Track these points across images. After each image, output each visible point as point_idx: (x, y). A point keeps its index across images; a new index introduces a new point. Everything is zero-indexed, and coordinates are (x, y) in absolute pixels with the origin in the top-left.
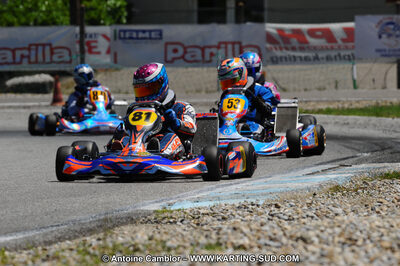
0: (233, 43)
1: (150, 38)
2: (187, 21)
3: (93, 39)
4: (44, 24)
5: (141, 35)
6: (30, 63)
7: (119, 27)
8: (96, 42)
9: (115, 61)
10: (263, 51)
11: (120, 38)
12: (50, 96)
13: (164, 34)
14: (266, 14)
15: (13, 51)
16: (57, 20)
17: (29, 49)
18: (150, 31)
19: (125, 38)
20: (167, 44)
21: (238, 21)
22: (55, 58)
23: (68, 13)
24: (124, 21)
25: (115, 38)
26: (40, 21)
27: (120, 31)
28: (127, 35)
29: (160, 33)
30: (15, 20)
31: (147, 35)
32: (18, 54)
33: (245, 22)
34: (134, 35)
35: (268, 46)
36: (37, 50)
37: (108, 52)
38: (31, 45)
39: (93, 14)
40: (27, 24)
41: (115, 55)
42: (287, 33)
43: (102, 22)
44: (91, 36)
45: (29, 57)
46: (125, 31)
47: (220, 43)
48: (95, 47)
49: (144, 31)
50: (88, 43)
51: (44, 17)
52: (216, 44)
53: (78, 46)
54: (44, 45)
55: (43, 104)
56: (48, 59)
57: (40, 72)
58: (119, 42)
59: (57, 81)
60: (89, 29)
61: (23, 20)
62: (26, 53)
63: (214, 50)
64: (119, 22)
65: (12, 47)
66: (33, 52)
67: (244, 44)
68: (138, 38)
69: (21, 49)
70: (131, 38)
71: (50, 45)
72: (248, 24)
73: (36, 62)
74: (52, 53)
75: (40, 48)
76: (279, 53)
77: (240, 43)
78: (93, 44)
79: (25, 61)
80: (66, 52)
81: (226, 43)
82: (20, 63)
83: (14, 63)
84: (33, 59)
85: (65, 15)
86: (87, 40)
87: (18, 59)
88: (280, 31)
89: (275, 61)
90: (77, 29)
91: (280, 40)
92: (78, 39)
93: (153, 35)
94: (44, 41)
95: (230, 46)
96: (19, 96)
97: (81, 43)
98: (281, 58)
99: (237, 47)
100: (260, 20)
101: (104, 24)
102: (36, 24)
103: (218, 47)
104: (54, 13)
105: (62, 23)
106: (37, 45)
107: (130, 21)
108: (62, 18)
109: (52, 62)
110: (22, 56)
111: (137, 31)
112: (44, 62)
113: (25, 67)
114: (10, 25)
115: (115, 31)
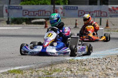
0: (99, 11)
1: (74, 9)
2: (86, 4)
3: (57, 9)
4: (43, 4)
5: (72, 8)
6: (39, 15)
7: (65, 6)
8: (58, 10)
9: (64, 16)
10: (108, 14)
11: (65, 9)
12: (44, 25)
13: (79, 8)
14: (109, 3)
15: (34, 12)
16: (47, 3)
17: (38, 12)
18: (74, 7)
19: (67, 9)
20: (79, 11)
21: (101, 5)
22: (46, 14)
23: (50, 1)
24: (67, 4)
25: (64, 9)
26: (42, 3)
27: (66, 7)
28: (68, 8)
29: (77, 8)
30: (35, 3)
31: (73, 8)
32: (35, 13)
33: (102, 5)
34: (70, 8)
35: (109, 12)
36: (41, 12)
37: (62, 13)
38: (39, 10)
39: (58, 2)
40: (38, 4)
41: (64, 14)
42: (115, 8)
43: (60, 4)
44: (57, 8)
45: (38, 14)
46: (67, 7)
47: (95, 11)
48: (58, 11)
49: (72, 7)
50: (56, 10)
51: (43, 2)
52: (94, 11)
53: (53, 11)
54: (43, 11)
55: (42, 28)
56: (44, 15)
57: (41, 18)
58: (65, 10)
59: (46, 21)
60: (56, 6)
61: (37, 3)
62: (37, 13)
63: (93, 13)
64: (65, 4)
65: (33, 11)
66: (40, 13)
67: (102, 11)
68: (70, 9)
69: (36, 11)
70: (69, 9)
71: (45, 10)
72: (104, 5)
73: (40, 15)
74: (45, 13)
75: (42, 11)
76: (112, 14)
77: (101, 11)
78: (57, 11)
79: (37, 15)
80: (49, 13)
81: (97, 11)
82: (36, 16)
83: (34, 16)
84: (39, 14)
85: (49, 2)
86: (55, 9)
87: (35, 14)
88: (113, 7)
89: (111, 16)
90: (53, 6)
91: (113, 10)
92: (53, 9)
93: (75, 8)
94: (43, 9)
95: (98, 12)
96: (35, 25)
97: (54, 10)
98: (113, 16)
99: (100, 12)
100: (107, 4)
101: (61, 5)
102: (41, 4)
103: (94, 12)
104: (46, 1)
105: (48, 4)
106: (41, 11)
107: (69, 4)
108: (49, 3)
109: (45, 15)
110: (36, 14)
111: (71, 7)
112: (43, 15)
113: (37, 17)
114: (33, 4)
115: (64, 7)
